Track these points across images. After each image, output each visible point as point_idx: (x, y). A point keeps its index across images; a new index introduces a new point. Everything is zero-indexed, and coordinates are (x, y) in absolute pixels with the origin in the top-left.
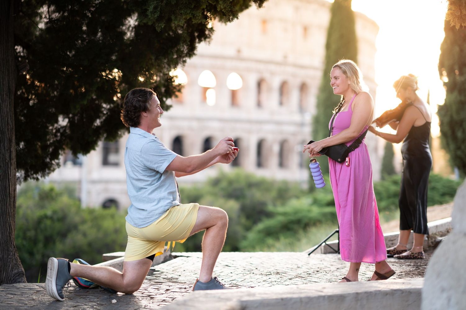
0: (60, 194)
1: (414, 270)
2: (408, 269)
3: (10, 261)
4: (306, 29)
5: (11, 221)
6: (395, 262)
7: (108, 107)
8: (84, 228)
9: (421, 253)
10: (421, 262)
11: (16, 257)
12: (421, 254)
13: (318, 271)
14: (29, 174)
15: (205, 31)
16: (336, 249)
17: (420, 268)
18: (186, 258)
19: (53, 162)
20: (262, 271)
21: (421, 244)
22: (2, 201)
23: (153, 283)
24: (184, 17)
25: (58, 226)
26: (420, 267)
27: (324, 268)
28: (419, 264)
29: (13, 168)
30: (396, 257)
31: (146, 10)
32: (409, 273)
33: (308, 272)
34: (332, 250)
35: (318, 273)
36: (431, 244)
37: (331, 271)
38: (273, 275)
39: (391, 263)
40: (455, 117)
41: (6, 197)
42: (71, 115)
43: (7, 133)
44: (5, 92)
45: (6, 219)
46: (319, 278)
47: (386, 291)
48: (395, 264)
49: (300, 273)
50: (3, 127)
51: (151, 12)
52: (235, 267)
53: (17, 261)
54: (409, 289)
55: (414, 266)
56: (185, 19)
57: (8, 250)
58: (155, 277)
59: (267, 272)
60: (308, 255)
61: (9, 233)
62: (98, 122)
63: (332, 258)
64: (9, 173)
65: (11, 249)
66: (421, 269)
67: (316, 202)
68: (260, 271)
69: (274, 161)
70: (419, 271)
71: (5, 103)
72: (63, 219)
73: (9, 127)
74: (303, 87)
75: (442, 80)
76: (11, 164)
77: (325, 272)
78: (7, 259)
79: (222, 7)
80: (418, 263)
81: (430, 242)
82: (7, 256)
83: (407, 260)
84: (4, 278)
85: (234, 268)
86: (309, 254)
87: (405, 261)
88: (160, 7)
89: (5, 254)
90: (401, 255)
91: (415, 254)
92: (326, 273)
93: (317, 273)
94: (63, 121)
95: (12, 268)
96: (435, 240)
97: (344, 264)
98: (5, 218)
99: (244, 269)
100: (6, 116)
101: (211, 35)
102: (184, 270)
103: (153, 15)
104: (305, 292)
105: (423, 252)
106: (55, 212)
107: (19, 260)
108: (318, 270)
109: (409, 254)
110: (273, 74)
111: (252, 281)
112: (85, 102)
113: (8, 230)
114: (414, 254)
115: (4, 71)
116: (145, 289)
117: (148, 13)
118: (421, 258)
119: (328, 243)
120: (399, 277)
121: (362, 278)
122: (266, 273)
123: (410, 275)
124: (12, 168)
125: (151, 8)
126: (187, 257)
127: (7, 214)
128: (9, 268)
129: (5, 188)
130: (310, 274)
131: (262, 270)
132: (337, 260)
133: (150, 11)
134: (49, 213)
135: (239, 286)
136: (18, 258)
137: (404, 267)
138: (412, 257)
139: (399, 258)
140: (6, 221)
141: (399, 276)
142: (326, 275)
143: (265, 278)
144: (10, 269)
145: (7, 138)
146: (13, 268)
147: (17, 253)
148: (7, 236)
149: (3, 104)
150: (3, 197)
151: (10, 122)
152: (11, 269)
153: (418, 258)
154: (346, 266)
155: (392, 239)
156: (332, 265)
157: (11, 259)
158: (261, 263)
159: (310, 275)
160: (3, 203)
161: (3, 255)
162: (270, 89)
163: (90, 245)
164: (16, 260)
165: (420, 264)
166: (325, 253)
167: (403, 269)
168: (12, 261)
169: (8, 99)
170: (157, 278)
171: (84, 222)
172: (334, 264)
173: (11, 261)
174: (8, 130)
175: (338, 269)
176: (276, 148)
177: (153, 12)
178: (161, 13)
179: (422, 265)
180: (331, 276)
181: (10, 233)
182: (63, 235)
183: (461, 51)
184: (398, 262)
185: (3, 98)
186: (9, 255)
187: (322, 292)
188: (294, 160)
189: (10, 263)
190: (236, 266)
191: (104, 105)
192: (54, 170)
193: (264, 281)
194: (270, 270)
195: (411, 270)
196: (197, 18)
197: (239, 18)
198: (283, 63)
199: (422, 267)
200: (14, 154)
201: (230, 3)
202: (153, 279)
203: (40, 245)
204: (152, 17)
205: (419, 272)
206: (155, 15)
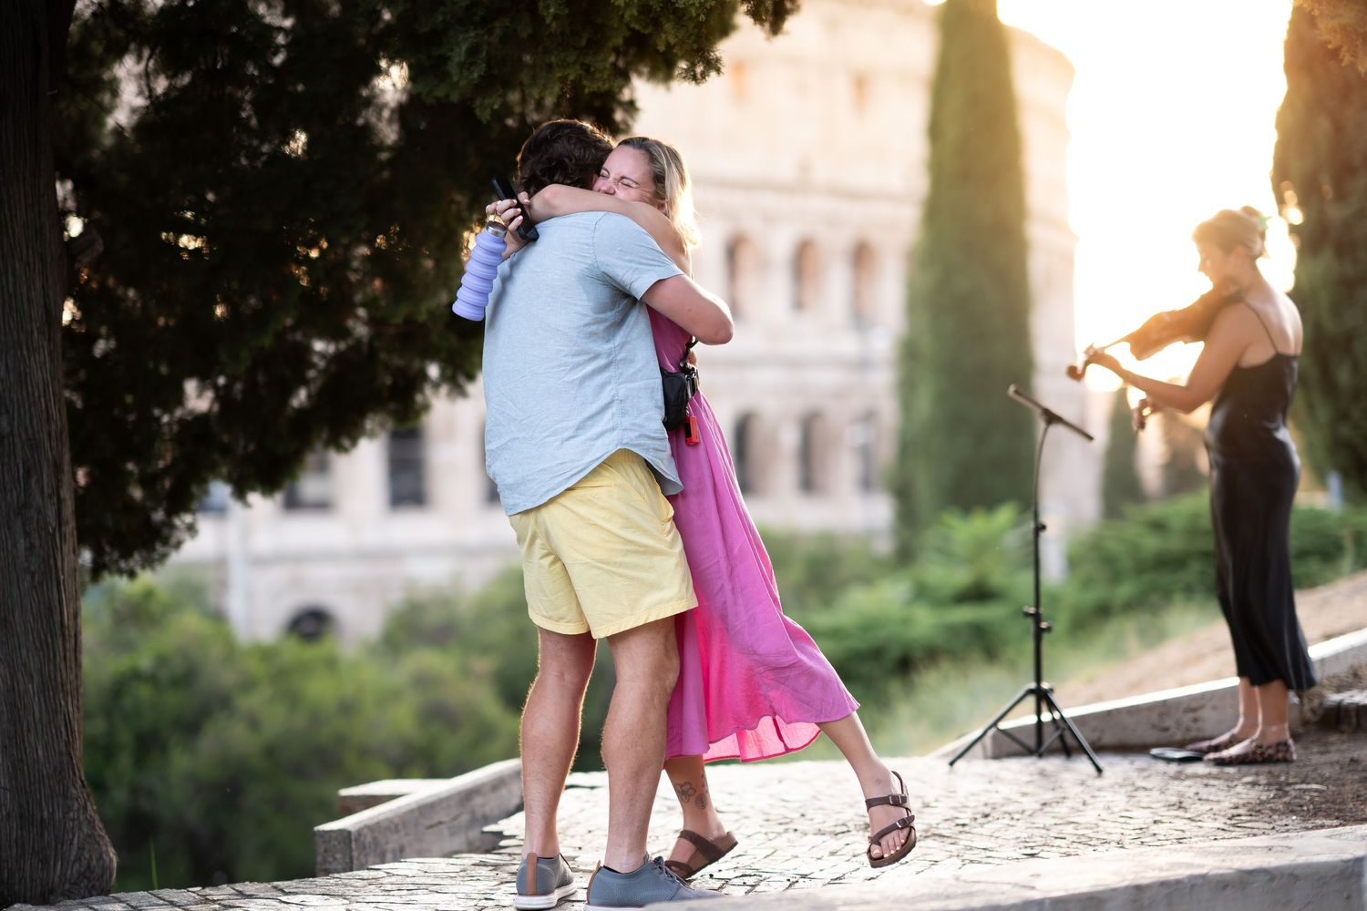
0: (173, 607)
1: (1274, 798)
2: (1253, 795)
3: (73, 828)
4: (861, 84)
5: (70, 709)
6: (1209, 776)
7: (331, 348)
8: (250, 702)
9: (1286, 744)
10: (1287, 773)
11: (91, 816)
12: (1284, 748)
13: (986, 816)
14: (107, 559)
15: (612, 111)
16: (1031, 742)
17: (1288, 792)
18: (587, 790)
19: (177, 522)
20: (821, 821)
21: (1281, 719)
22: (42, 649)
23: (506, 875)
24: (559, 75)
25: (174, 701)
26: (1287, 789)
27: (1002, 805)
28: (1283, 778)
29: (69, 550)
30: (1210, 760)
31: (444, 59)
32: (1258, 808)
33: (957, 818)
34: (1016, 747)
35: (989, 822)
36: (1309, 715)
37: (1028, 813)
38: (854, 832)
39: (1199, 779)
40: (1329, 325)
41: (52, 636)
42: (221, 381)
43: (47, 445)
44: (36, 323)
45: (56, 704)
46: (996, 835)
47: (1222, 875)
48: (1212, 782)
49: (934, 822)
50: (36, 429)
51: (461, 65)
52: (738, 812)
53: (94, 828)
54: (1289, 867)
55: (1269, 784)
56: (563, 80)
57: (65, 795)
58: (508, 858)
59: (836, 826)
60: (949, 766)
61: (66, 745)
62: (301, 397)
63: (1021, 772)
64: (59, 564)
65: (74, 791)
66: (1293, 793)
67: (922, 593)
68: (814, 822)
69: (784, 474)
70: (1287, 799)
71: (37, 356)
72: (186, 677)
73: (53, 427)
74: (861, 256)
75: (1286, 219)
76: (63, 537)
77: (1007, 816)
78: (65, 823)
79: (672, 40)
80: (1278, 776)
81: (1307, 707)
82: (63, 812)
83: (1245, 769)
84: (57, 879)
85: (736, 817)
86: (952, 764)
87: (1239, 771)
88: (485, 47)
89: (56, 808)
90: (1225, 753)
91: (1269, 747)
92: (1012, 818)
93: (985, 820)
94: (200, 395)
95: (79, 848)
96: (1321, 704)
97: (1060, 790)
98: (52, 701)
99: (766, 817)
100: (42, 393)
101: (630, 122)
102: (590, 832)
103: (466, 73)
104: (983, 892)
105: (1291, 742)
106: (162, 660)
107: (99, 824)
108: (987, 810)
109: (1250, 750)
110: (769, 219)
111: (796, 857)
112: (267, 341)
113: (64, 734)
114: (1264, 749)
115: (31, 260)
116: (487, 896)
117: (453, 68)
118: (1287, 761)
119: (1003, 725)
120: (1233, 822)
121: (1123, 831)
122: (833, 829)
123: (1263, 814)
124: (65, 549)
125: (459, 54)
126: (592, 788)
127: (57, 687)
128: (70, 850)
129: (50, 609)
130: (964, 825)
131: (819, 817)
132: (1036, 778)
133: (456, 60)
134: (145, 661)
135: (764, 875)
136: (97, 818)
137: (1240, 789)
138: (1260, 759)
139: (1221, 763)
140: (56, 708)
141: (1230, 819)
142: (1012, 826)
143: (834, 844)
144: (74, 853)
145: (48, 459)
146: (84, 849)
147: (92, 805)
148: (61, 754)
149: (32, 358)
150: (43, 637)
151: (54, 412)
152: (77, 853)
153: (1278, 761)
154: (1067, 795)
155: (1194, 705)
156: (1025, 794)
157: (76, 822)
158: (814, 797)
159: (966, 829)
160: (44, 656)
161: (51, 810)
162: (764, 265)
163: (270, 751)
164: (91, 823)
165: (1287, 779)
166: (997, 756)
167: (1240, 796)
168: (80, 829)
169: (45, 343)
170: (514, 859)
171: (248, 685)
172: (1030, 789)
173: (76, 829)
174: (50, 435)
175: (1044, 804)
176: (789, 438)
177: (466, 66)
178: (489, 66)
179: (1291, 781)
180: (1027, 828)
181: (68, 744)
182: (191, 726)
183: (1339, 129)
184: (1220, 776)
185: (29, 342)
186: (70, 809)
187: (1033, 888)
188: (843, 469)
189: (74, 835)
190: (738, 809)
191: (319, 346)
192: (178, 545)
193: (833, 854)
194: (843, 817)
195: (1264, 797)
196: (598, 76)
197: (723, 70)
198: (801, 186)
199: (1293, 787)
200: (69, 509)
201: (695, 27)
202: (504, 865)
203: (125, 761)
204: (460, 77)
205: (1289, 803)
206: (472, 72)
